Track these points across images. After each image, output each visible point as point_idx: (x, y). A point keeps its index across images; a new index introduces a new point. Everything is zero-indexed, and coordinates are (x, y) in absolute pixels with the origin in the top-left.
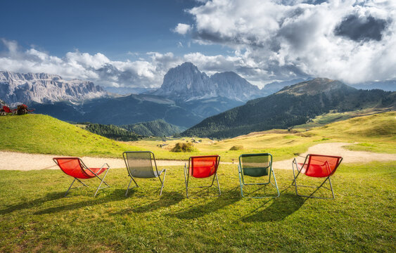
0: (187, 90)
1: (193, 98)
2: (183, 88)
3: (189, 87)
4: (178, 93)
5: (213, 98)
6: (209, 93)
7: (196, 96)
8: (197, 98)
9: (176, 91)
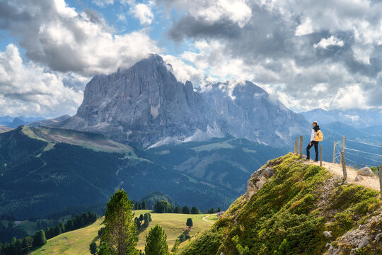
0: (151, 119)
1: (166, 140)
2: (139, 114)
3: (155, 112)
4: (127, 127)
5: (215, 140)
6: (204, 130)
7: (172, 134)
8: (177, 140)
9: (120, 123)
